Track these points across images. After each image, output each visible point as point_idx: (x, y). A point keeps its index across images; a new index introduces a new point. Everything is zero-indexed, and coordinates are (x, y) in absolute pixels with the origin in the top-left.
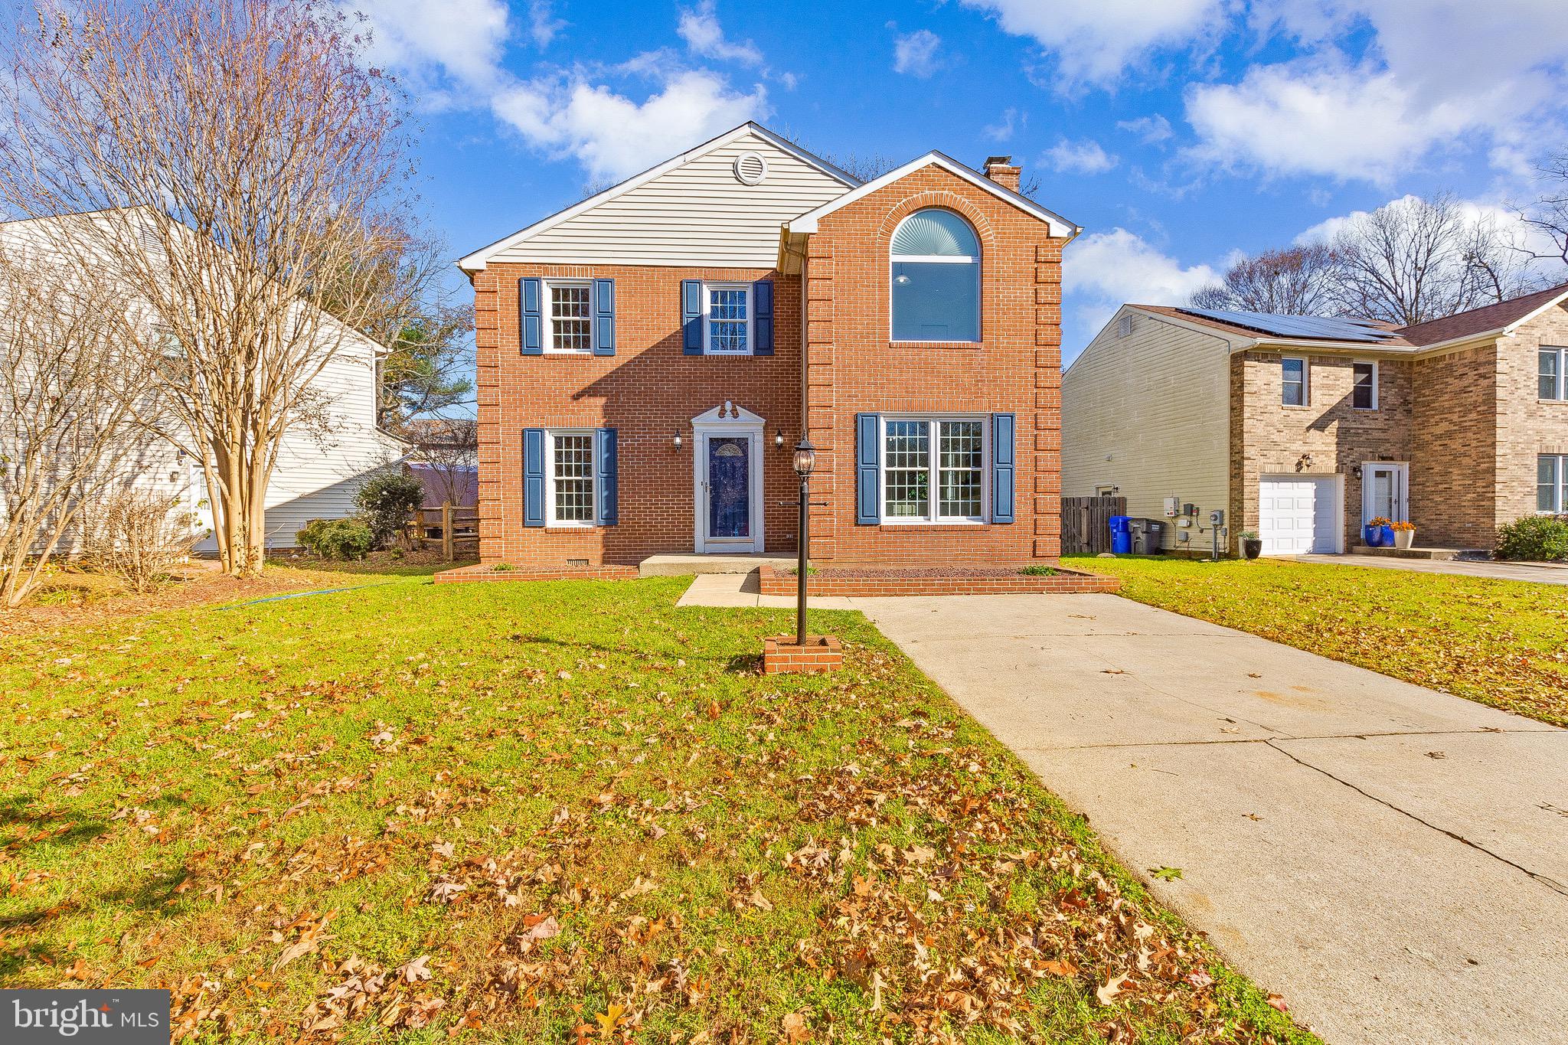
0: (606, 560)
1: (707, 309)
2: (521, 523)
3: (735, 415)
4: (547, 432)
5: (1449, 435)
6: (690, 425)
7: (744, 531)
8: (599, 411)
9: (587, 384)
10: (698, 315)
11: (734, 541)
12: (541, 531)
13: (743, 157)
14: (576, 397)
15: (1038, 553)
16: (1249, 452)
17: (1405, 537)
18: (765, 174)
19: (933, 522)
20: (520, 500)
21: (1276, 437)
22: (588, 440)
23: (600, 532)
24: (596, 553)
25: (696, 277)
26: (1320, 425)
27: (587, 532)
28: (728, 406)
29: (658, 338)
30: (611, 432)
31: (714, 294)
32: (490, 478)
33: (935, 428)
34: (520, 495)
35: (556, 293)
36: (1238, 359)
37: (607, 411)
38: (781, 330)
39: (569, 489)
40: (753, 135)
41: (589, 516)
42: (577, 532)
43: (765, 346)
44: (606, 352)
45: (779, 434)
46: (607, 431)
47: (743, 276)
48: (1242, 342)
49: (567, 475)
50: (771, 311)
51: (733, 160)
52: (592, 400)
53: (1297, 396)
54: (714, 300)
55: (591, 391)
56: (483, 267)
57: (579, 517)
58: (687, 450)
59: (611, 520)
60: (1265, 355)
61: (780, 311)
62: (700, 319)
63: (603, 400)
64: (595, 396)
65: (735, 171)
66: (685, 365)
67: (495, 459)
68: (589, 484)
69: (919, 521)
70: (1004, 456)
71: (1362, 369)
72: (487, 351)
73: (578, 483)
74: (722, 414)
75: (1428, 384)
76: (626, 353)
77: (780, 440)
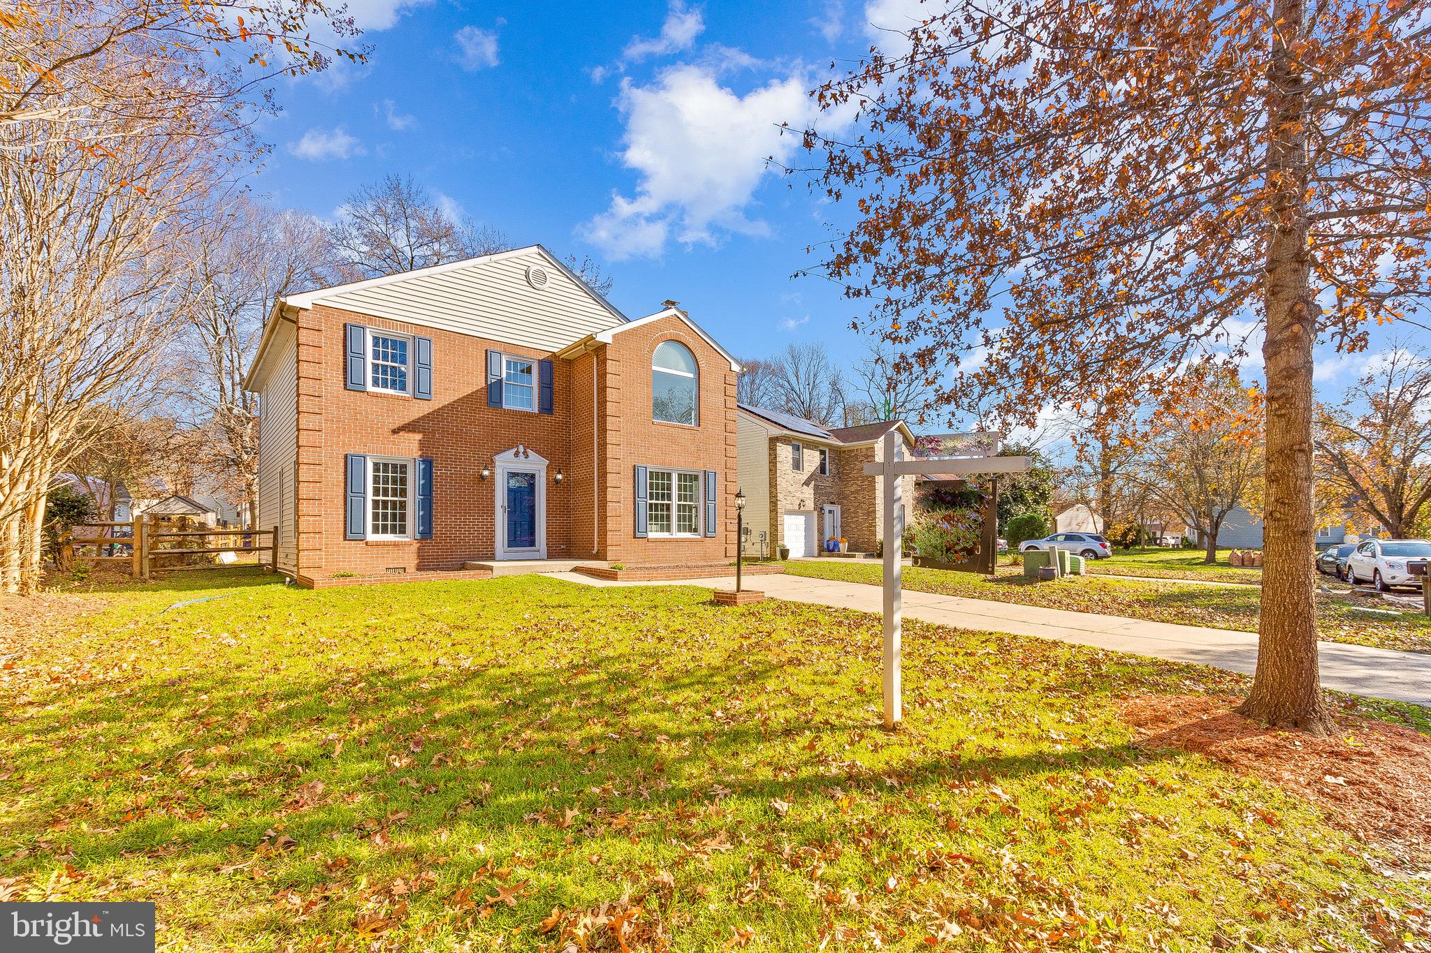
0: (420, 568)
1: (504, 375)
2: (342, 537)
3: (527, 457)
4: (368, 458)
5: (857, 492)
6: (492, 461)
7: (532, 543)
8: (416, 445)
9: (407, 421)
10: (499, 378)
11: (525, 551)
12: (362, 544)
13: (534, 268)
14: (395, 432)
15: (728, 555)
16: (780, 497)
17: (844, 547)
18: (548, 284)
19: (674, 537)
20: (342, 518)
21: (790, 488)
22: (404, 467)
23: (416, 546)
24: (411, 561)
25: (498, 350)
26: (807, 483)
27: (405, 544)
28: (521, 449)
29: (468, 390)
30: (428, 463)
31: (508, 363)
32: (311, 496)
33: (675, 477)
34: (341, 512)
35: (376, 340)
36: (773, 441)
37: (423, 445)
38: (558, 398)
39: (385, 507)
40: (540, 254)
41: (403, 530)
42: (396, 545)
43: (547, 406)
44: (420, 395)
45: (559, 472)
46: (424, 461)
47: (532, 354)
48: (777, 432)
49: (383, 496)
50: (551, 383)
51: (525, 268)
52: (411, 435)
53: (797, 465)
54: (508, 368)
55: (409, 427)
56: (309, 306)
57: (394, 531)
58: (486, 483)
59: (426, 533)
60: (786, 440)
61: (558, 384)
62: (501, 381)
63: (419, 437)
64: (413, 431)
65: (527, 276)
66: (487, 415)
67: (317, 479)
68: (403, 505)
69: (665, 535)
70: (711, 497)
71: (823, 453)
72: (311, 382)
73: (394, 503)
74: (517, 454)
75: (848, 463)
76: (441, 399)
77: (559, 477)
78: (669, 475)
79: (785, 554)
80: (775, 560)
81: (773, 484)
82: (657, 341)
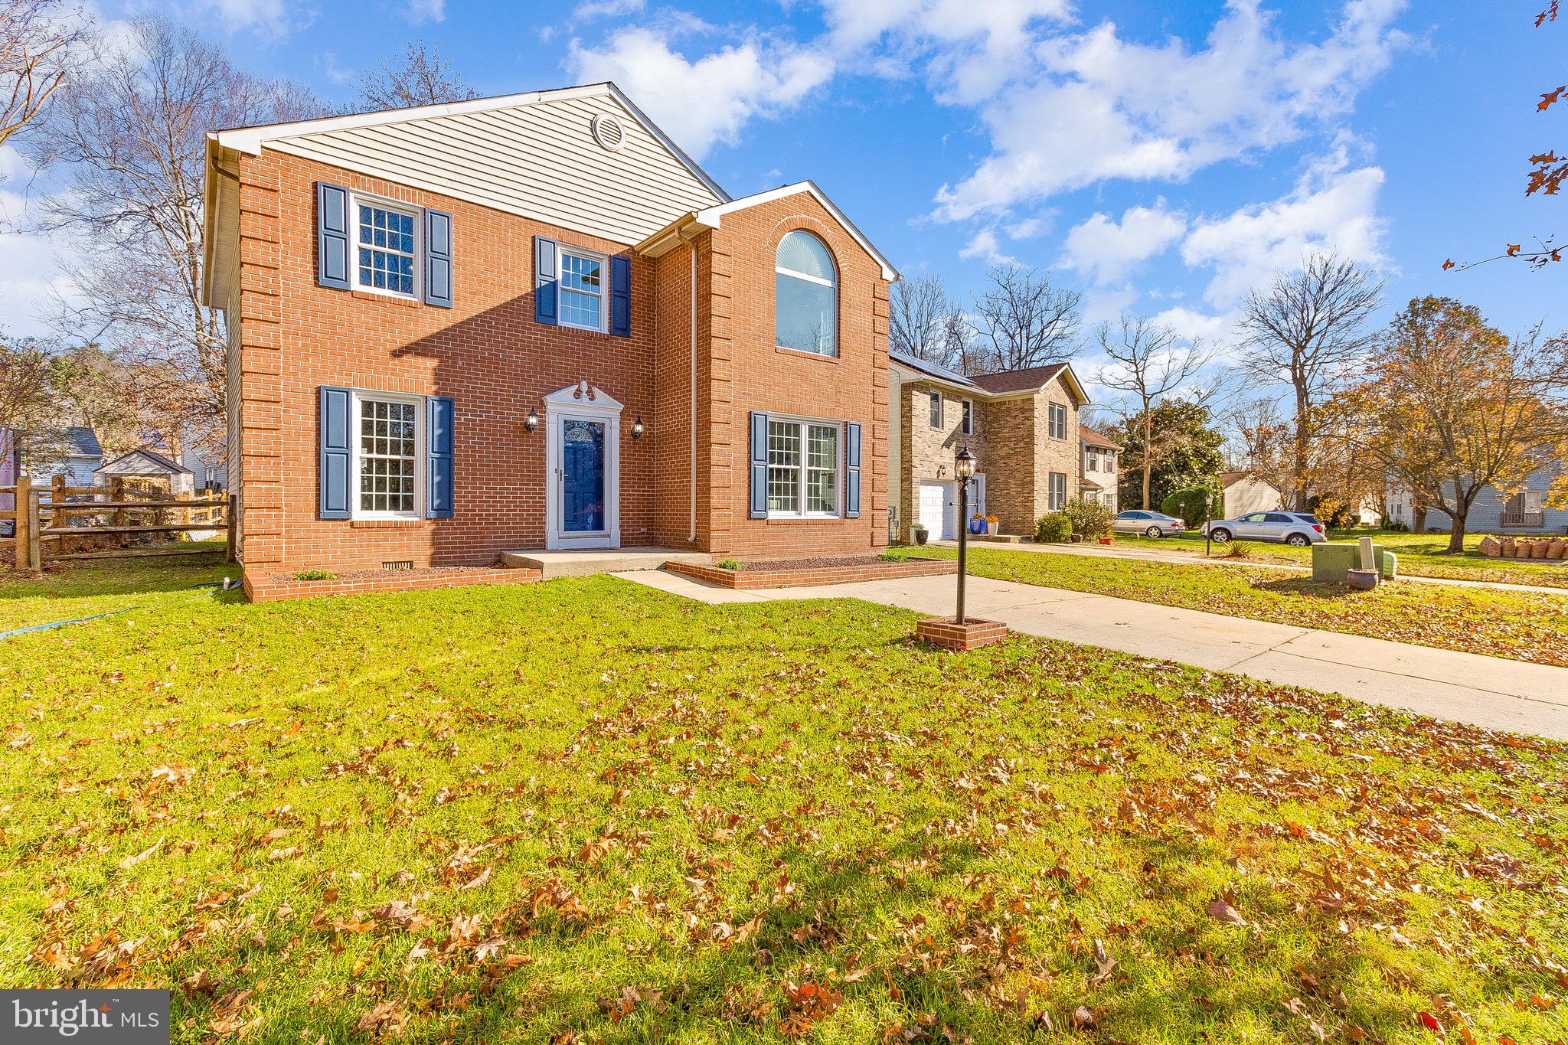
0: (434, 562)
1: (559, 277)
2: (312, 515)
3: (592, 398)
4: (354, 394)
5: (1008, 456)
6: (542, 404)
7: (599, 525)
8: (429, 375)
9: (413, 339)
10: (552, 280)
11: (588, 537)
12: (344, 526)
13: (603, 118)
14: (397, 354)
15: (875, 543)
16: (915, 461)
17: (993, 527)
18: (623, 143)
19: (803, 517)
20: (312, 485)
21: (928, 451)
22: (410, 410)
23: (429, 527)
24: (421, 553)
25: (551, 238)
26: (947, 444)
27: (411, 526)
28: (584, 386)
29: (507, 296)
30: (448, 404)
31: (566, 258)
32: (263, 450)
33: (804, 431)
34: (312, 476)
35: (365, 212)
36: (907, 388)
37: (439, 376)
38: (636, 313)
39: (381, 470)
40: (612, 98)
41: (409, 505)
42: (397, 526)
43: (621, 326)
44: (435, 300)
45: (639, 422)
46: (441, 401)
47: (601, 247)
48: (911, 376)
49: (378, 452)
50: (628, 291)
51: (591, 117)
52: (420, 360)
53: (936, 421)
54: (566, 265)
55: (418, 349)
56: (257, 152)
57: (395, 504)
58: (533, 435)
59: (445, 510)
60: (923, 387)
61: (637, 292)
62: (554, 284)
63: (433, 363)
64: (424, 355)
65: (593, 129)
66: (536, 334)
67: (272, 425)
68: (409, 466)
69: (790, 515)
70: (854, 461)
71: (966, 405)
72: (261, 271)
73: (395, 464)
74: (578, 394)
75: (996, 420)
76: (466, 308)
77: (639, 428)
78: (797, 427)
79: (921, 537)
80: (908, 544)
81: (906, 445)
82: (783, 229)
